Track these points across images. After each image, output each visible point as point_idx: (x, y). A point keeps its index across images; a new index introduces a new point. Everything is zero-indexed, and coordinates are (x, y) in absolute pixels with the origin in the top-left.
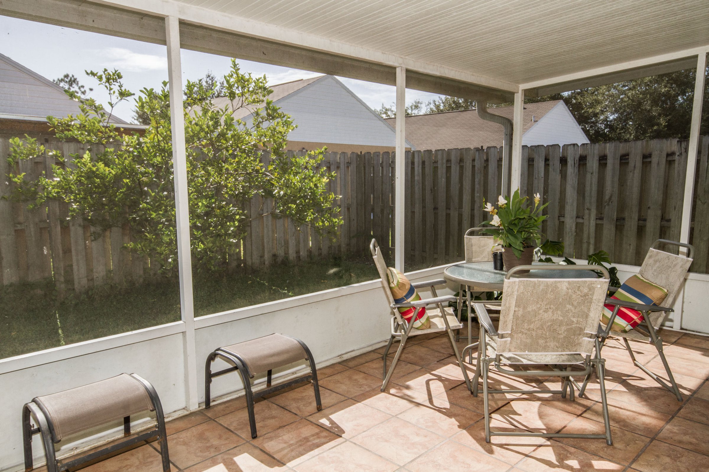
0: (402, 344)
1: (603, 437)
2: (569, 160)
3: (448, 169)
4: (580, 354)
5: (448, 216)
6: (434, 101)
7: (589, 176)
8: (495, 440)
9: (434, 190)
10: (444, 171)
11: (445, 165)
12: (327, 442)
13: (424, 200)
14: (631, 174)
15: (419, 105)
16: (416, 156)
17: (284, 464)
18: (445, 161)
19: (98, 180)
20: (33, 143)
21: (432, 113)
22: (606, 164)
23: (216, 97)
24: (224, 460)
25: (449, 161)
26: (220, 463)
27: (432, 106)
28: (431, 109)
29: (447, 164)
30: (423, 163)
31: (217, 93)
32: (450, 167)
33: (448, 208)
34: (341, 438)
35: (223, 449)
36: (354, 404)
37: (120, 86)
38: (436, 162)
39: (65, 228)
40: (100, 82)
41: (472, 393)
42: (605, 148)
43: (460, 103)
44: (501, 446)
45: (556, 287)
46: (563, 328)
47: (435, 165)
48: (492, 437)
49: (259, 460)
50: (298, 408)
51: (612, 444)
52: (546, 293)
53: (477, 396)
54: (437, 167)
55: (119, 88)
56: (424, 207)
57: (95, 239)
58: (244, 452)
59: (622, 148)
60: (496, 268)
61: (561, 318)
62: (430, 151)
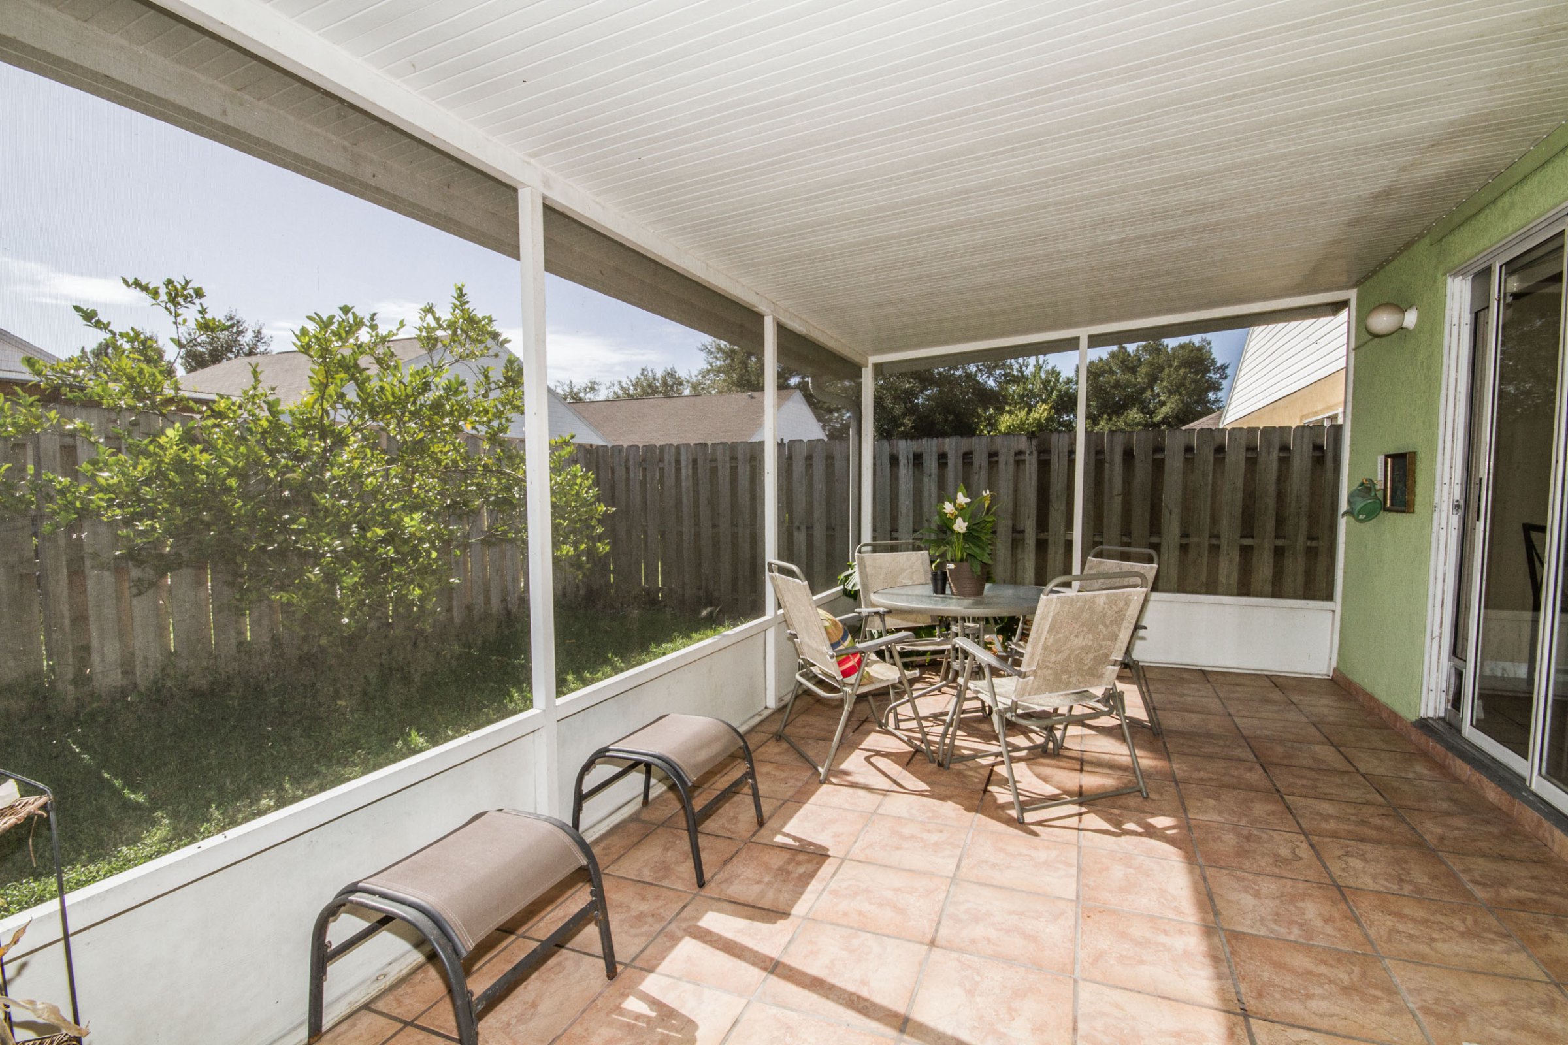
0: (847, 708)
1: (1137, 789)
2: (901, 458)
3: (734, 470)
4: (1087, 691)
5: (735, 536)
6: (620, 383)
7: (926, 479)
8: (1029, 817)
9: (713, 502)
10: (728, 472)
11: (728, 466)
12: (818, 869)
13: (697, 516)
14: (977, 477)
15: (596, 386)
16: (683, 452)
17: (789, 915)
18: (728, 459)
19: (204, 476)
20: (32, 405)
21: (617, 399)
22: (946, 464)
23: (246, 355)
24: (685, 930)
25: (734, 458)
26: (682, 937)
27: (617, 389)
28: (615, 393)
29: (731, 463)
30: (695, 461)
31: (247, 348)
32: (737, 467)
33: (734, 524)
34: (830, 859)
35: (668, 915)
36: (801, 807)
37: (203, 311)
38: (714, 460)
39: (76, 573)
40: (154, 302)
41: (940, 765)
42: (944, 445)
43: (657, 387)
44: (1040, 823)
45: (1094, 603)
46: (1091, 656)
47: (713, 464)
48: (1025, 815)
49: (743, 917)
50: (723, 827)
51: (1148, 797)
52: (1083, 611)
53: (949, 768)
54: (717, 467)
55: (199, 317)
56: (697, 524)
57: (139, 594)
58: (706, 911)
59: (965, 443)
60: (936, 591)
61: (1090, 643)
62: (704, 446)
